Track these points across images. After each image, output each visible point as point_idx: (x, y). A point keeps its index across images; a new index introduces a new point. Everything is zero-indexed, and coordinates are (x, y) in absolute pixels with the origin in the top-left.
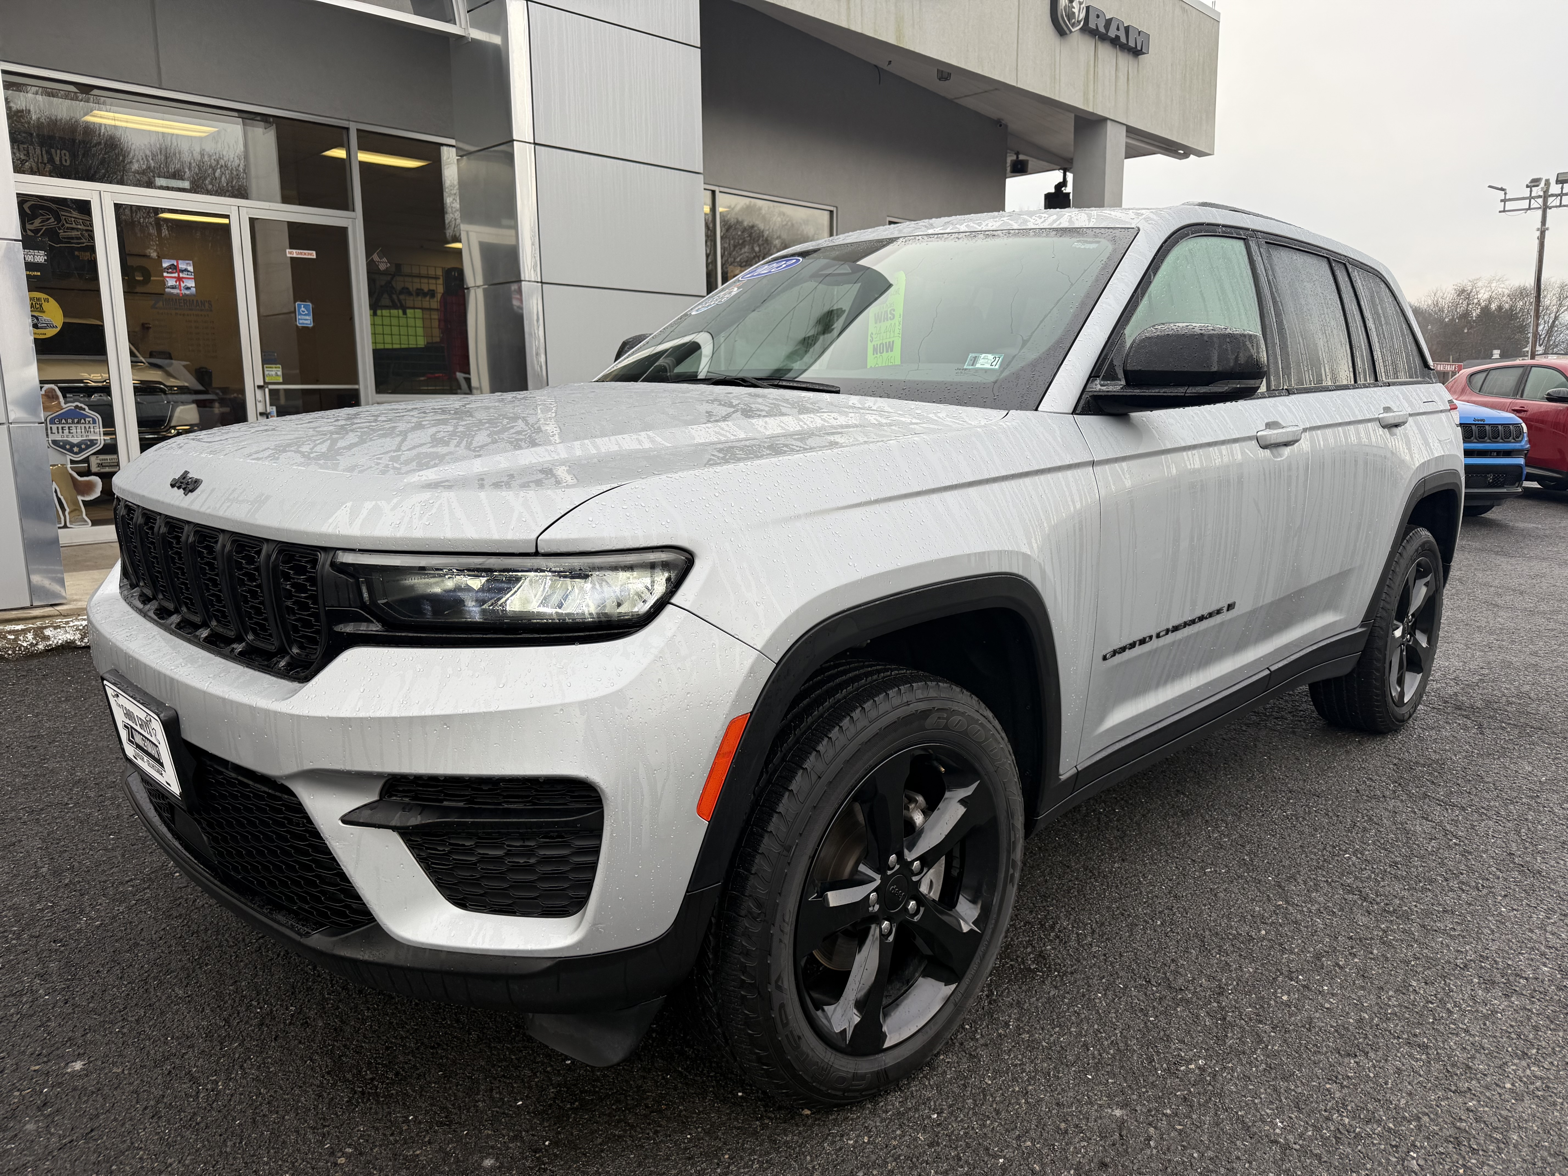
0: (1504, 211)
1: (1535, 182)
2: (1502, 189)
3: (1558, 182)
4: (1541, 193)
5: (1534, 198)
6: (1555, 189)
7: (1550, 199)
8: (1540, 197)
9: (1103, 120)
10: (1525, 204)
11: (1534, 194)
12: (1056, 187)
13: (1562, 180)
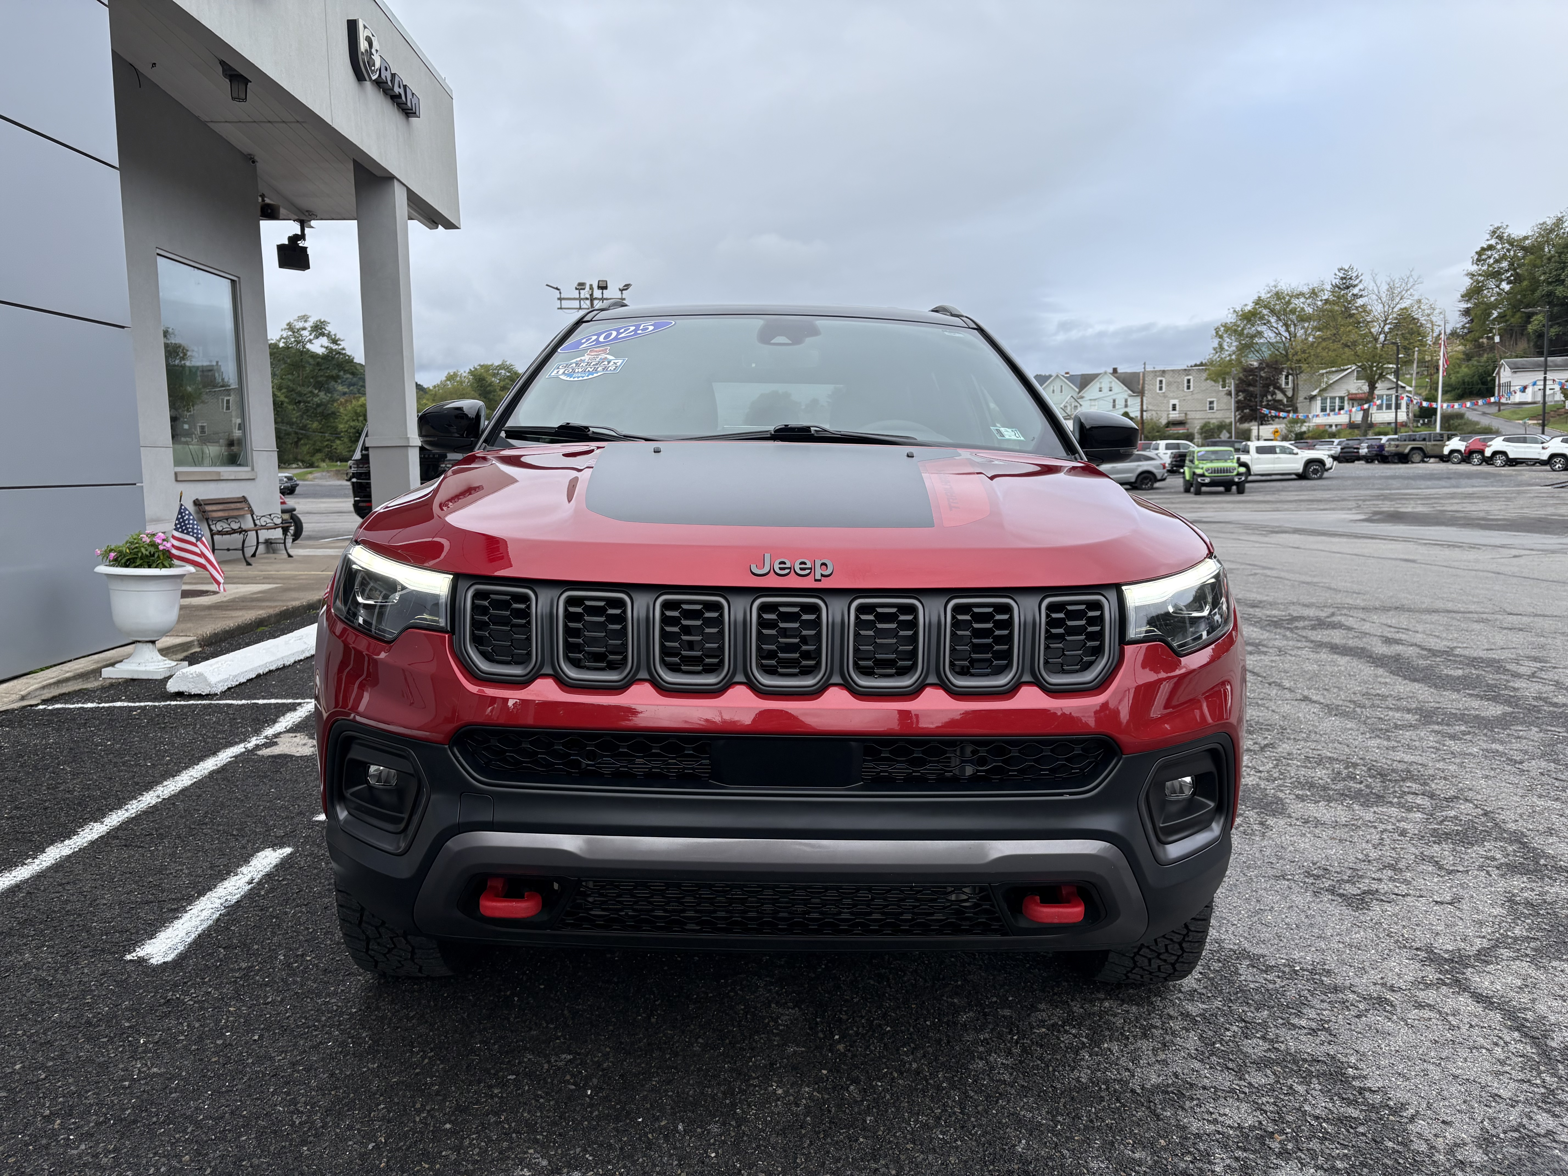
0: (561, 308)
1: (581, 286)
2: (557, 289)
3: (600, 287)
4: (588, 296)
5: (583, 299)
6: (597, 293)
7: (596, 302)
8: (587, 299)
10: (576, 304)
11: (582, 296)
12: (290, 238)
13: (603, 287)
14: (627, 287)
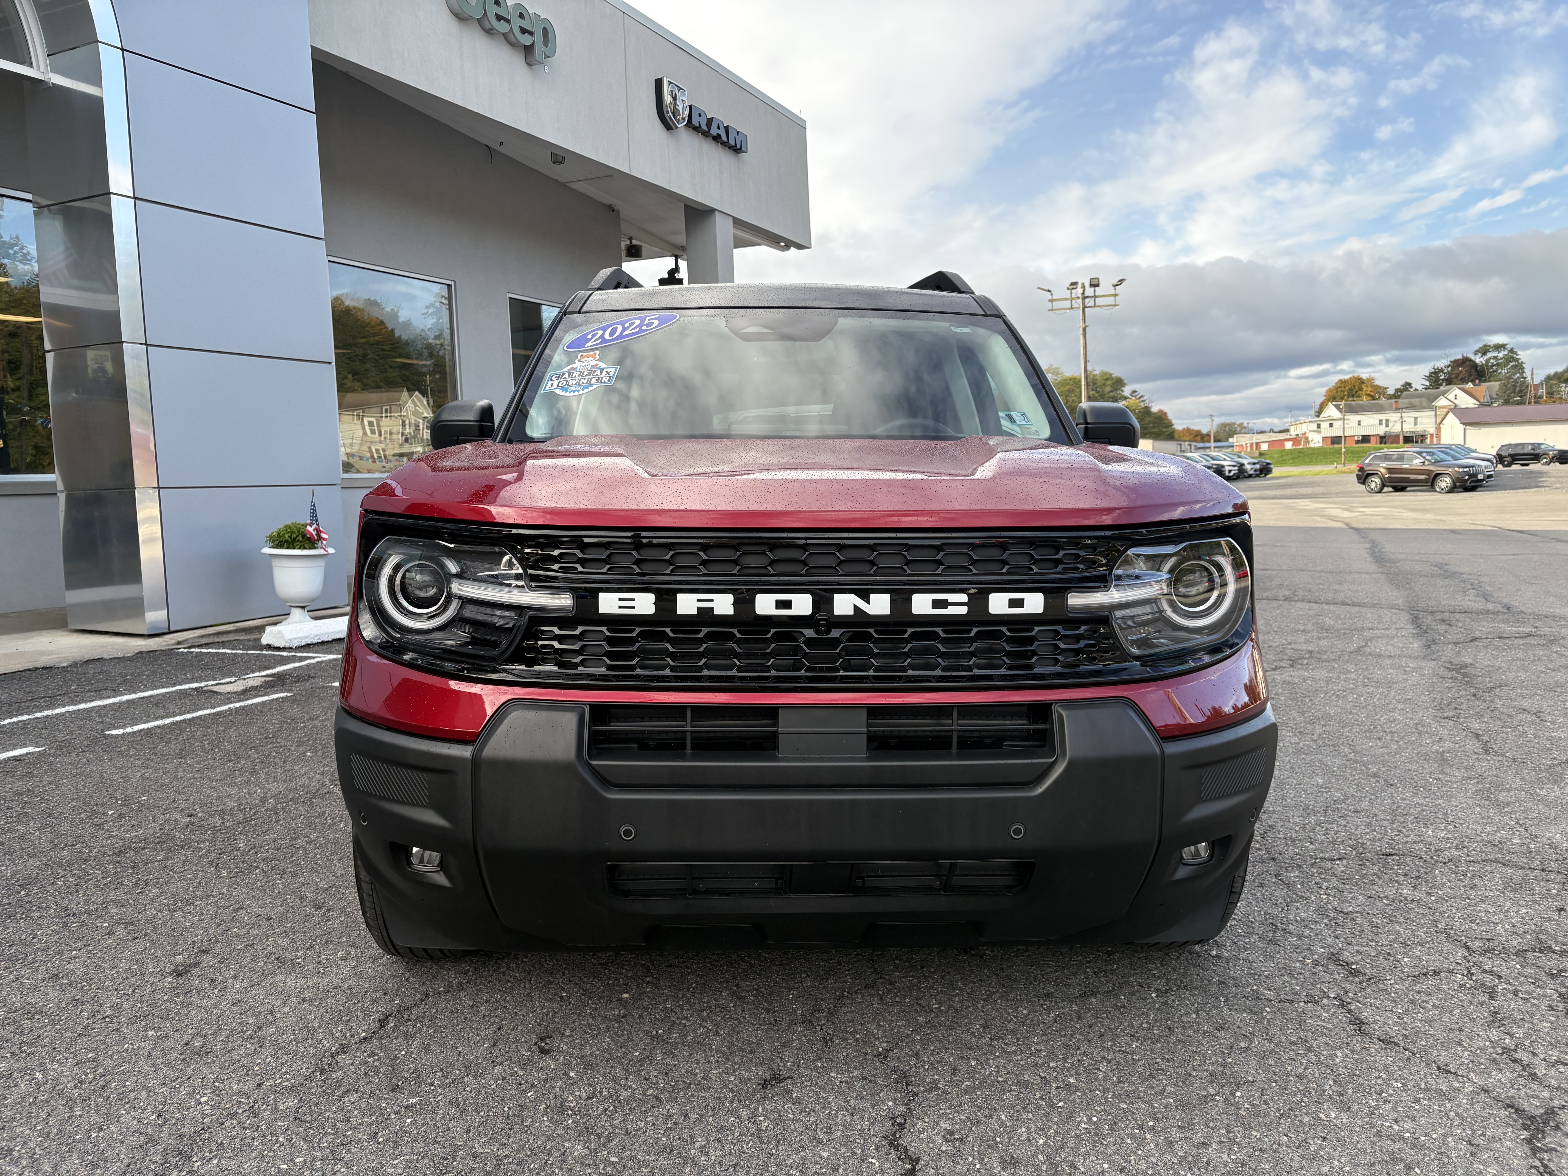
0: (1052, 310)
1: (1074, 286)
2: (1049, 291)
3: (1092, 285)
4: (1080, 295)
5: (1074, 299)
6: (1089, 291)
7: (1087, 300)
8: (1078, 298)
9: (712, 211)
10: (1067, 304)
11: (1074, 296)
12: (669, 272)
13: (1095, 284)
14: (1121, 281)
